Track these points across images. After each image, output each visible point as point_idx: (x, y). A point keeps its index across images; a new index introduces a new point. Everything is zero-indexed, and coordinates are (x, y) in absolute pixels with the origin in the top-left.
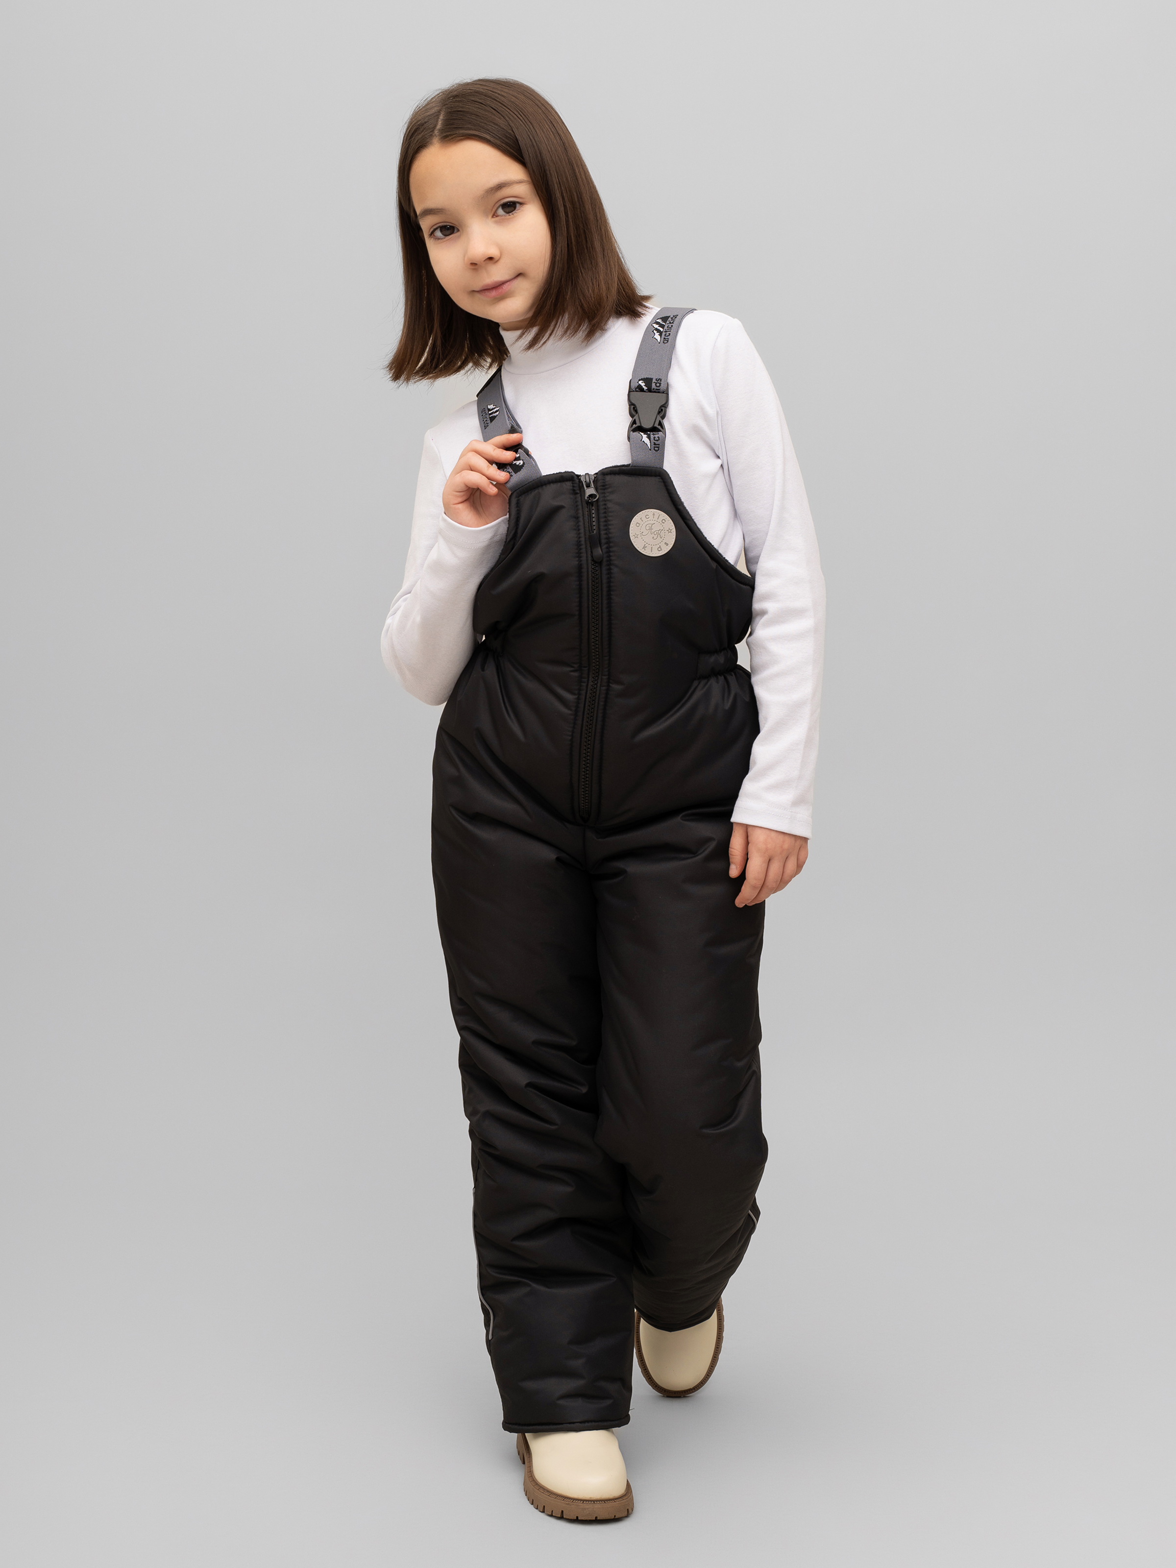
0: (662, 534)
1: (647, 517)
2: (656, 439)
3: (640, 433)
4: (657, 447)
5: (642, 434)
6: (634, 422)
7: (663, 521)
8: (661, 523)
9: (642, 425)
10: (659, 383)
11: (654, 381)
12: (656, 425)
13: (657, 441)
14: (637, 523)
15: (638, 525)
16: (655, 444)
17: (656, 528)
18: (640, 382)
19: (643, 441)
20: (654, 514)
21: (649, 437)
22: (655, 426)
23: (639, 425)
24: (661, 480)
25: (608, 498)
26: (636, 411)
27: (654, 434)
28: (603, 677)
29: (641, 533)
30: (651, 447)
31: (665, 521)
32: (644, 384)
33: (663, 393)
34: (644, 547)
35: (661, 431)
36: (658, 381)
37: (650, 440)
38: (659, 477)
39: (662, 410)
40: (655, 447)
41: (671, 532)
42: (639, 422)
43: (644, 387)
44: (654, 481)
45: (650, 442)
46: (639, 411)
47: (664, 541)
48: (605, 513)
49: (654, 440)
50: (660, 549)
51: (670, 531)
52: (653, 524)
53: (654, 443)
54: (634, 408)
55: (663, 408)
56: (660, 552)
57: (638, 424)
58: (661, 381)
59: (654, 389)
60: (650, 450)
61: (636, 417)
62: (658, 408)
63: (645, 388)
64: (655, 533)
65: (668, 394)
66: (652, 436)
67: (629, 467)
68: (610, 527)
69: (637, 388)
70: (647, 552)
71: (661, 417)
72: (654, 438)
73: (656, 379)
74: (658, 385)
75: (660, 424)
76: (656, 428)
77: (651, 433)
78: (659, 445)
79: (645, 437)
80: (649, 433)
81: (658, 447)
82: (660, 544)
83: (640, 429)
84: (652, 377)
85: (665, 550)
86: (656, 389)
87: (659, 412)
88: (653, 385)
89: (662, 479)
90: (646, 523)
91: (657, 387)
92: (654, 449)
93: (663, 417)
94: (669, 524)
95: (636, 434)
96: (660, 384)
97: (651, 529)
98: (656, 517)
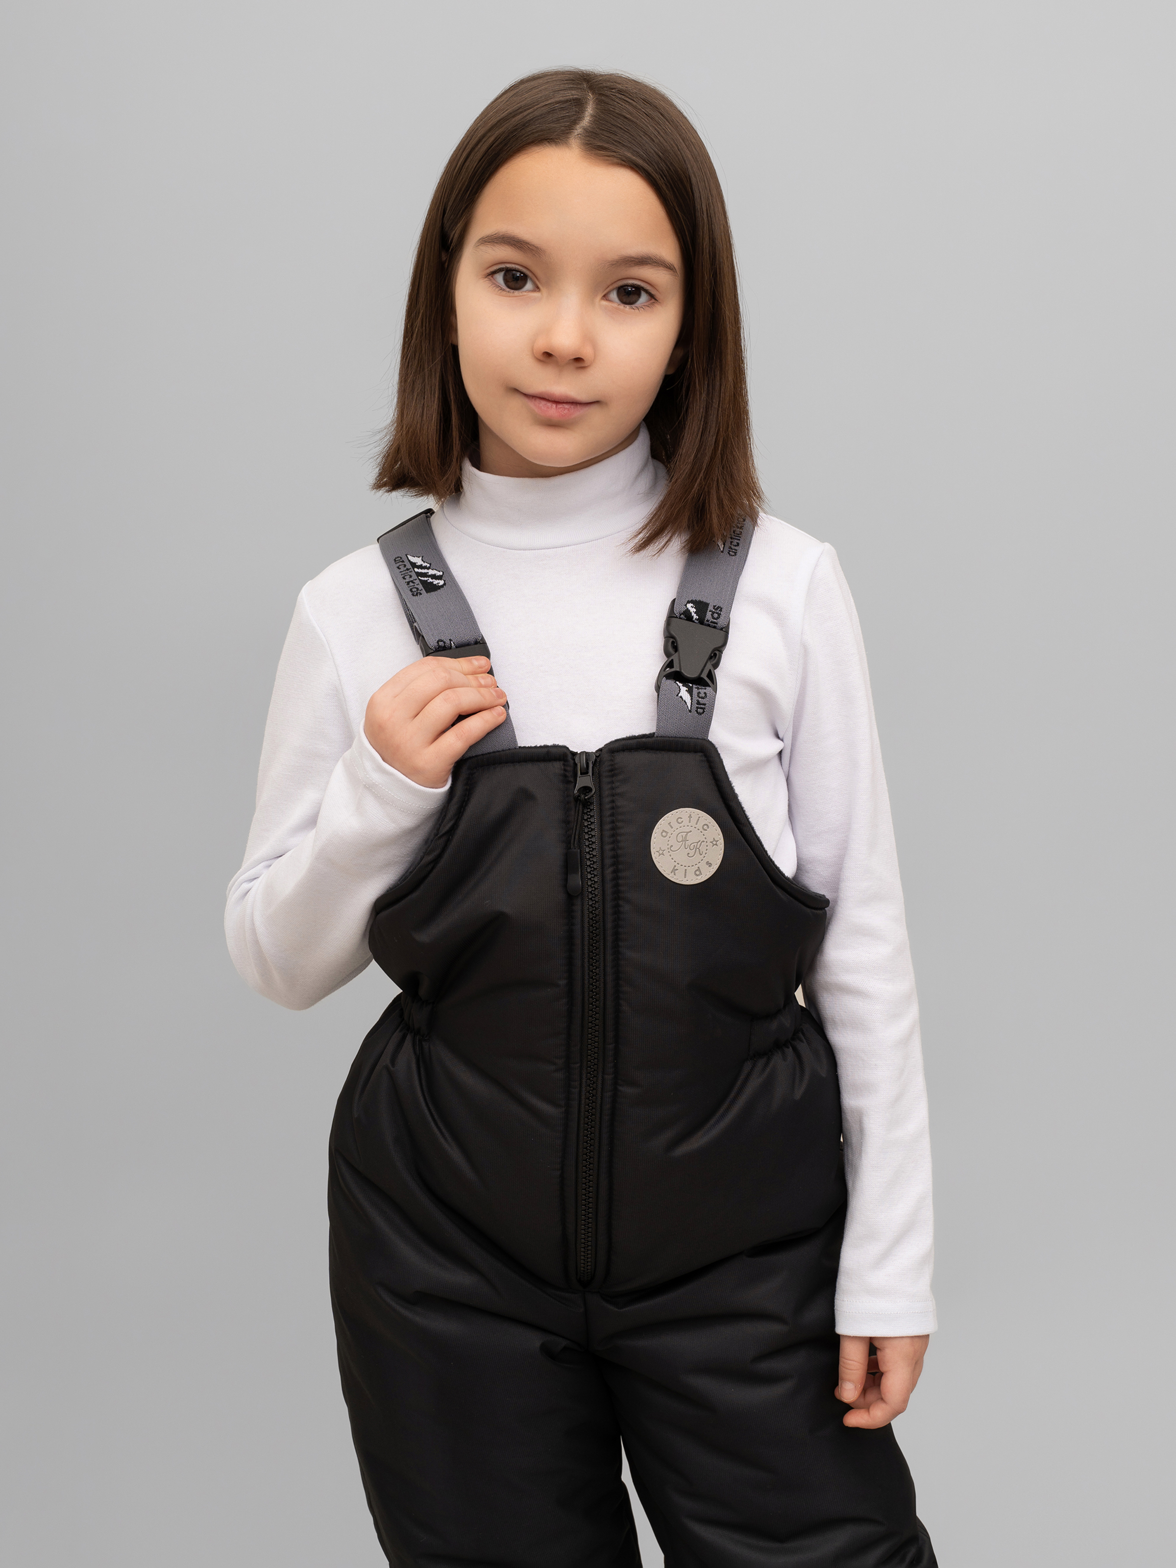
0: (703, 848)
1: (680, 820)
2: (700, 695)
3: (677, 682)
4: (701, 708)
5: (680, 685)
6: (670, 664)
7: (705, 827)
8: (701, 828)
9: (682, 671)
10: (717, 613)
11: (711, 608)
12: (704, 676)
13: (703, 698)
14: (664, 831)
15: (664, 834)
16: (698, 703)
17: (693, 838)
18: (689, 606)
19: (681, 697)
20: (690, 817)
21: (690, 691)
22: (701, 676)
23: (678, 670)
24: (704, 759)
25: (619, 791)
26: (676, 649)
27: (698, 688)
28: (606, 1076)
29: (669, 847)
30: (691, 708)
31: (708, 827)
32: (695, 610)
33: (722, 629)
34: (674, 870)
35: (710, 686)
36: (717, 609)
37: (691, 696)
38: (700, 754)
39: (715, 655)
40: (697, 708)
41: (716, 845)
42: (678, 665)
43: (693, 614)
44: (691, 760)
45: (692, 699)
46: (680, 648)
47: (705, 860)
48: (612, 815)
49: (698, 696)
50: (698, 872)
51: (714, 843)
52: (688, 832)
53: (698, 701)
54: (673, 643)
55: (717, 653)
56: (699, 877)
57: (676, 668)
58: (721, 611)
59: (708, 621)
60: (690, 711)
61: (675, 657)
62: (711, 650)
63: (695, 617)
64: (692, 847)
65: (727, 632)
66: (695, 691)
67: (653, 739)
68: (619, 838)
69: (682, 614)
70: (679, 878)
71: (713, 665)
72: (699, 693)
73: (714, 606)
74: (716, 615)
75: (711, 676)
76: (702, 679)
77: (694, 686)
78: (705, 704)
79: (684, 690)
80: (691, 685)
81: (703, 709)
82: (699, 865)
83: (678, 677)
84: (708, 602)
85: (707, 873)
86: (711, 622)
87: (711, 658)
88: (709, 614)
89: (706, 756)
90: (677, 831)
91: (714, 619)
92: (697, 711)
93: (716, 665)
94: (715, 832)
95: (669, 684)
96: (719, 615)
97: (685, 840)
98: (694, 820)
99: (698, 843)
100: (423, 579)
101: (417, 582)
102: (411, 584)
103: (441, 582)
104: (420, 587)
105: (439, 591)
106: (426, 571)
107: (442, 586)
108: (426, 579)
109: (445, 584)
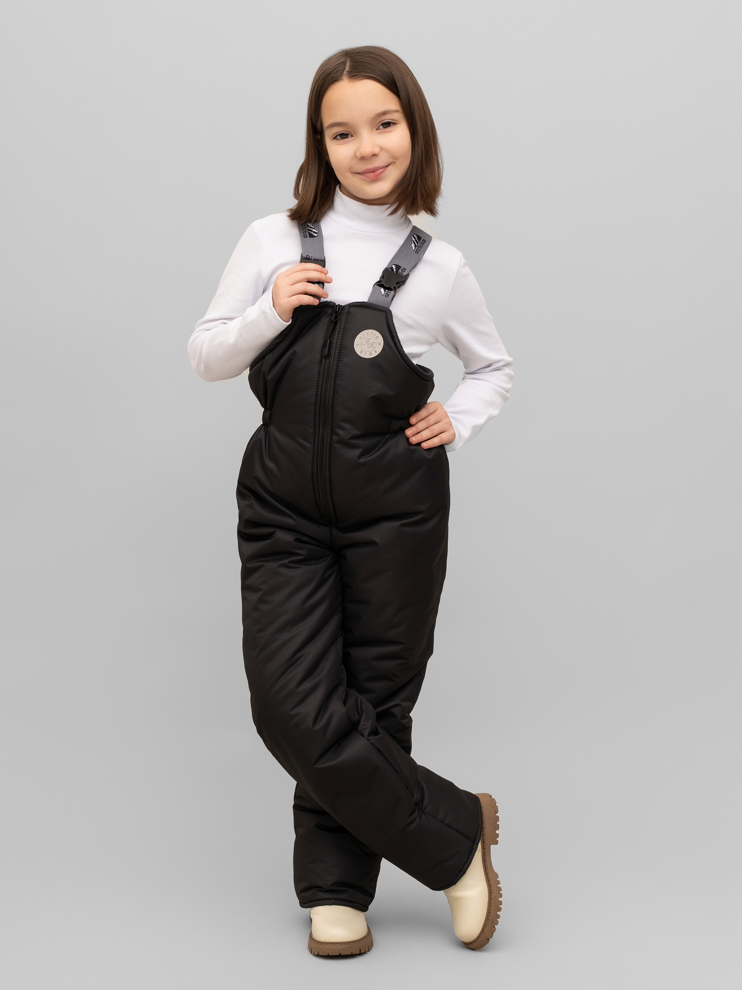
0: (375, 346)
1: (368, 334)
2: (390, 294)
3: (382, 288)
6: (381, 282)
7: (377, 338)
8: (375, 338)
9: (385, 285)
11: (401, 268)
12: (393, 289)
14: (362, 336)
15: (360, 338)
17: (371, 341)
18: (393, 266)
19: (381, 293)
20: (372, 333)
21: (385, 290)
22: (391, 287)
25: (348, 320)
26: (385, 278)
29: (361, 343)
30: (384, 295)
31: (378, 338)
34: (361, 351)
38: (384, 313)
39: (400, 284)
41: (380, 345)
43: (394, 269)
47: (374, 350)
48: (344, 329)
50: (371, 354)
51: (380, 344)
52: (370, 339)
54: (384, 276)
57: (383, 283)
58: (405, 270)
59: (399, 272)
61: (382, 280)
63: (395, 270)
64: (371, 344)
68: (344, 338)
69: (390, 269)
70: (362, 355)
71: (398, 287)
73: (403, 268)
74: (403, 271)
75: (396, 290)
79: (383, 290)
80: (387, 290)
82: (371, 351)
83: (382, 286)
84: (401, 266)
85: (374, 355)
86: (401, 273)
87: (398, 284)
88: (400, 270)
89: (386, 314)
90: (366, 337)
91: (402, 272)
94: (381, 340)
95: (378, 287)
97: (368, 341)
98: (373, 334)
99: (373, 343)
100: (310, 232)
101: (307, 232)
102: (305, 233)
103: (316, 235)
104: (308, 235)
105: (314, 238)
106: (312, 229)
107: (316, 237)
108: (311, 232)
109: (317, 236)
